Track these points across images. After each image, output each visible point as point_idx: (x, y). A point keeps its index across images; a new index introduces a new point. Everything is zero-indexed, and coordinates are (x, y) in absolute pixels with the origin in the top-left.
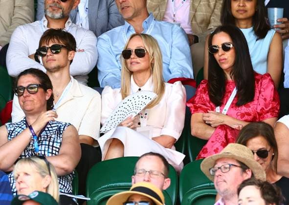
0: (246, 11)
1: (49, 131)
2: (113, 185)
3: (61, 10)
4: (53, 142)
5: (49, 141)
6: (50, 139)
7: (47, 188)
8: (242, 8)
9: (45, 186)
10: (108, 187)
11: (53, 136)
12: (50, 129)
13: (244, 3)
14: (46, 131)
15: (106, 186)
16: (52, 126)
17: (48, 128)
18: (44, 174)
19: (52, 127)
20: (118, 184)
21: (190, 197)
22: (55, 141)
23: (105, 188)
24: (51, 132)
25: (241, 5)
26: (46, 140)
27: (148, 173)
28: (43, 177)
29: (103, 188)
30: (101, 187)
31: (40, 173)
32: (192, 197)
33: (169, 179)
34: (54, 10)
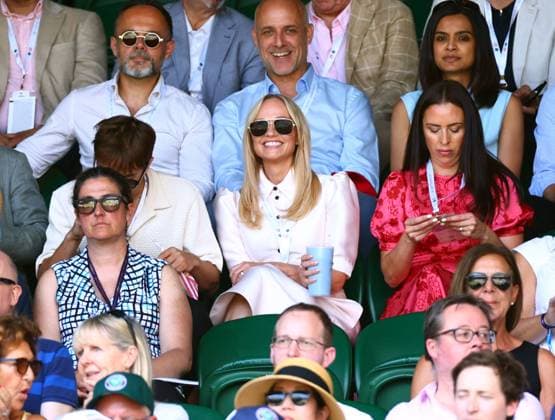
0: (459, 58)
1: (131, 279)
2: (243, 362)
3: (149, 63)
4: (141, 304)
5: (134, 303)
6: (135, 299)
7: (132, 367)
8: (451, 54)
9: (129, 365)
10: (235, 367)
11: (140, 292)
12: (132, 276)
13: (454, 45)
14: (126, 281)
15: (231, 364)
16: (135, 268)
17: (128, 274)
18: (125, 345)
19: (134, 272)
20: (250, 361)
21: (373, 382)
22: (144, 301)
23: (230, 367)
24: (134, 281)
25: (450, 47)
26: (128, 302)
27: (294, 342)
28: (124, 349)
29: (227, 368)
30: (222, 365)
31: (118, 346)
32: (377, 381)
33: (332, 348)
34: (138, 63)
